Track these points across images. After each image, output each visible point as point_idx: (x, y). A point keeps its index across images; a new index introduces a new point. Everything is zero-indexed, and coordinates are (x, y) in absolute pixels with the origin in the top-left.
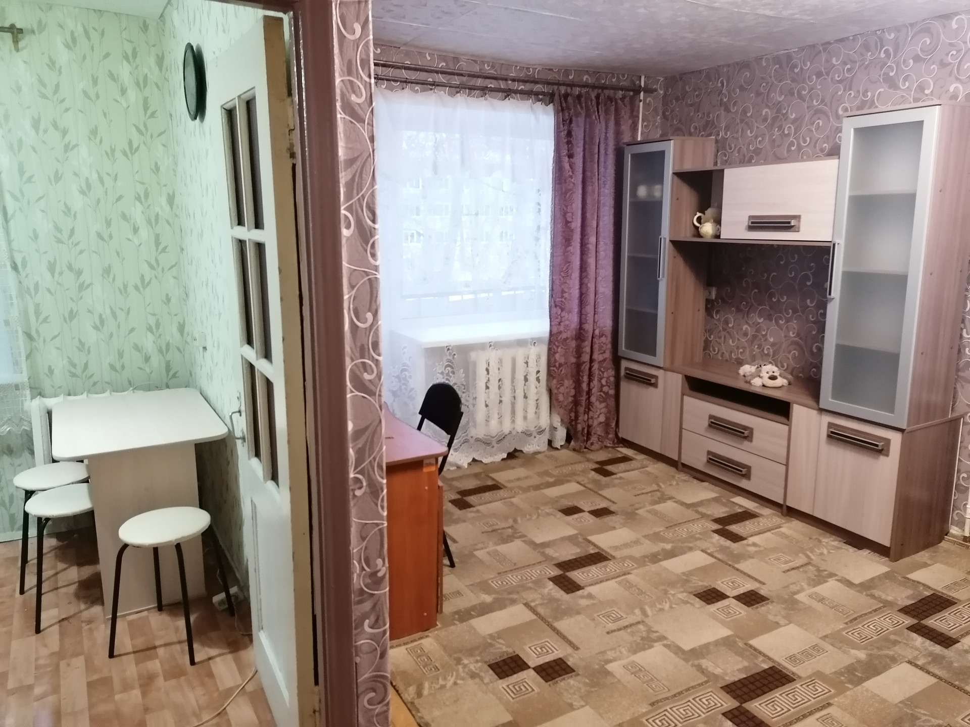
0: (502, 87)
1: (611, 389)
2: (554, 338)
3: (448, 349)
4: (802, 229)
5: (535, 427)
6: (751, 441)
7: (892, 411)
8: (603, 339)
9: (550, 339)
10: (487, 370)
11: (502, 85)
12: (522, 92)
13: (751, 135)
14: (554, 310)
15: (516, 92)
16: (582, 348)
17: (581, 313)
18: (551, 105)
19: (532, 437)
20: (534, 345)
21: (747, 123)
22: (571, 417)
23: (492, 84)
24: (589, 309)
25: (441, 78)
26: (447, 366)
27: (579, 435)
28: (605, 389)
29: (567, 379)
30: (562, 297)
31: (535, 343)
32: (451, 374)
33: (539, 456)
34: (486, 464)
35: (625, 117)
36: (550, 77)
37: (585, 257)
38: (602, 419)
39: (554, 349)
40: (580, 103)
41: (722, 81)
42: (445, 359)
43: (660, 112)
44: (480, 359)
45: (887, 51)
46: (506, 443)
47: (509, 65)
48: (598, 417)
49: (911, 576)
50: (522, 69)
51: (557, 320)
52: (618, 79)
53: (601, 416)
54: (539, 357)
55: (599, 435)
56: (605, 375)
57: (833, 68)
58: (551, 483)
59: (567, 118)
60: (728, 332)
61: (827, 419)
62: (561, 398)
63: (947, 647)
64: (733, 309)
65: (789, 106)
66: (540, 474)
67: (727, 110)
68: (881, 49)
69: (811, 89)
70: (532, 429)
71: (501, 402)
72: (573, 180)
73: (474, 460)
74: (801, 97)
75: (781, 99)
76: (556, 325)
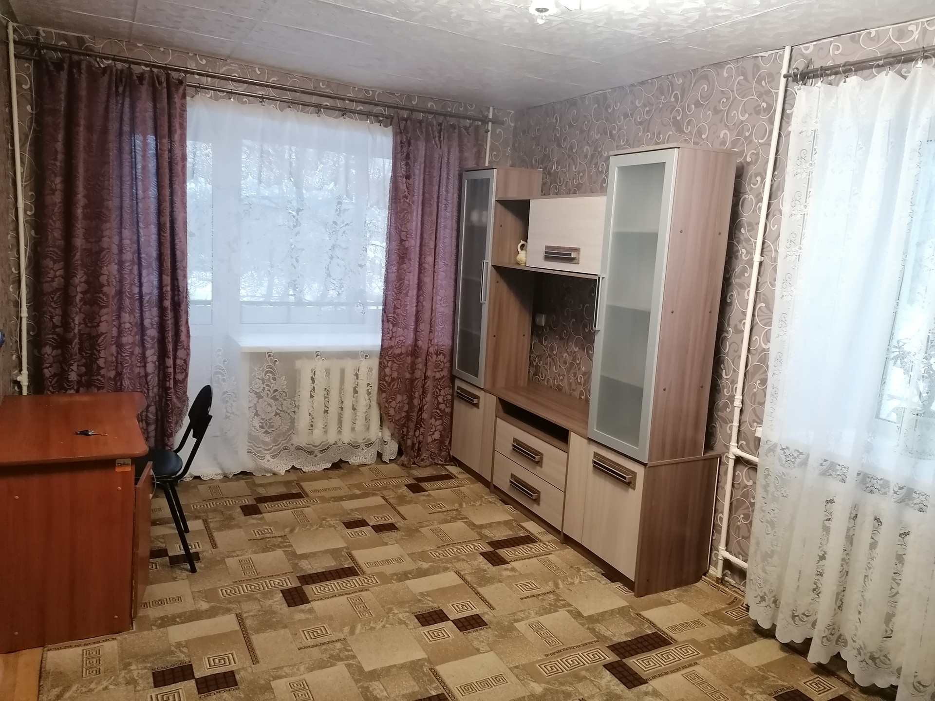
0: (339, 106)
1: (447, 407)
2: (384, 351)
3: (270, 356)
4: (581, 261)
5: (364, 439)
6: (541, 467)
7: (637, 445)
8: (441, 357)
9: (381, 353)
10: (313, 380)
11: (339, 104)
12: (360, 113)
13: (575, 170)
14: (386, 324)
15: (354, 112)
16: (416, 365)
17: (416, 331)
18: (390, 128)
19: (360, 449)
20: (365, 358)
21: (572, 159)
22: (403, 432)
23: (327, 102)
24: (424, 327)
25: (272, 93)
26: (267, 372)
27: (408, 450)
28: (442, 406)
29: (400, 394)
30: (394, 313)
31: (367, 356)
32: (272, 381)
33: (362, 469)
34: (305, 473)
35: (469, 145)
36: (391, 101)
37: (422, 275)
38: (437, 436)
39: (384, 363)
40: (420, 128)
41: (557, 116)
42: (265, 365)
43: (511, 144)
44: (305, 369)
45: (676, 96)
46: (330, 453)
47: (346, 85)
48: (433, 434)
49: (644, 613)
50: (360, 90)
51: (388, 335)
52: (466, 109)
53: (435, 433)
54: (370, 369)
55: (432, 452)
56: (442, 392)
57: (636, 109)
58: (358, 495)
59: (405, 140)
60: (553, 359)
61: (595, 449)
62: (392, 412)
63: (629, 688)
64: (557, 337)
65: (603, 145)
66: (350, 487)
67: (559, 146)
68: (672, 94)
69: (620, 129)
70: (360, 441)
71: (326, 411)
72: (408, 201)
73: (293, 468)
74: (612, 136)
75: (597, 138)
76: (387, 340)
